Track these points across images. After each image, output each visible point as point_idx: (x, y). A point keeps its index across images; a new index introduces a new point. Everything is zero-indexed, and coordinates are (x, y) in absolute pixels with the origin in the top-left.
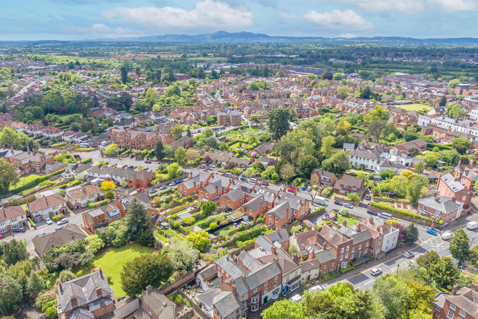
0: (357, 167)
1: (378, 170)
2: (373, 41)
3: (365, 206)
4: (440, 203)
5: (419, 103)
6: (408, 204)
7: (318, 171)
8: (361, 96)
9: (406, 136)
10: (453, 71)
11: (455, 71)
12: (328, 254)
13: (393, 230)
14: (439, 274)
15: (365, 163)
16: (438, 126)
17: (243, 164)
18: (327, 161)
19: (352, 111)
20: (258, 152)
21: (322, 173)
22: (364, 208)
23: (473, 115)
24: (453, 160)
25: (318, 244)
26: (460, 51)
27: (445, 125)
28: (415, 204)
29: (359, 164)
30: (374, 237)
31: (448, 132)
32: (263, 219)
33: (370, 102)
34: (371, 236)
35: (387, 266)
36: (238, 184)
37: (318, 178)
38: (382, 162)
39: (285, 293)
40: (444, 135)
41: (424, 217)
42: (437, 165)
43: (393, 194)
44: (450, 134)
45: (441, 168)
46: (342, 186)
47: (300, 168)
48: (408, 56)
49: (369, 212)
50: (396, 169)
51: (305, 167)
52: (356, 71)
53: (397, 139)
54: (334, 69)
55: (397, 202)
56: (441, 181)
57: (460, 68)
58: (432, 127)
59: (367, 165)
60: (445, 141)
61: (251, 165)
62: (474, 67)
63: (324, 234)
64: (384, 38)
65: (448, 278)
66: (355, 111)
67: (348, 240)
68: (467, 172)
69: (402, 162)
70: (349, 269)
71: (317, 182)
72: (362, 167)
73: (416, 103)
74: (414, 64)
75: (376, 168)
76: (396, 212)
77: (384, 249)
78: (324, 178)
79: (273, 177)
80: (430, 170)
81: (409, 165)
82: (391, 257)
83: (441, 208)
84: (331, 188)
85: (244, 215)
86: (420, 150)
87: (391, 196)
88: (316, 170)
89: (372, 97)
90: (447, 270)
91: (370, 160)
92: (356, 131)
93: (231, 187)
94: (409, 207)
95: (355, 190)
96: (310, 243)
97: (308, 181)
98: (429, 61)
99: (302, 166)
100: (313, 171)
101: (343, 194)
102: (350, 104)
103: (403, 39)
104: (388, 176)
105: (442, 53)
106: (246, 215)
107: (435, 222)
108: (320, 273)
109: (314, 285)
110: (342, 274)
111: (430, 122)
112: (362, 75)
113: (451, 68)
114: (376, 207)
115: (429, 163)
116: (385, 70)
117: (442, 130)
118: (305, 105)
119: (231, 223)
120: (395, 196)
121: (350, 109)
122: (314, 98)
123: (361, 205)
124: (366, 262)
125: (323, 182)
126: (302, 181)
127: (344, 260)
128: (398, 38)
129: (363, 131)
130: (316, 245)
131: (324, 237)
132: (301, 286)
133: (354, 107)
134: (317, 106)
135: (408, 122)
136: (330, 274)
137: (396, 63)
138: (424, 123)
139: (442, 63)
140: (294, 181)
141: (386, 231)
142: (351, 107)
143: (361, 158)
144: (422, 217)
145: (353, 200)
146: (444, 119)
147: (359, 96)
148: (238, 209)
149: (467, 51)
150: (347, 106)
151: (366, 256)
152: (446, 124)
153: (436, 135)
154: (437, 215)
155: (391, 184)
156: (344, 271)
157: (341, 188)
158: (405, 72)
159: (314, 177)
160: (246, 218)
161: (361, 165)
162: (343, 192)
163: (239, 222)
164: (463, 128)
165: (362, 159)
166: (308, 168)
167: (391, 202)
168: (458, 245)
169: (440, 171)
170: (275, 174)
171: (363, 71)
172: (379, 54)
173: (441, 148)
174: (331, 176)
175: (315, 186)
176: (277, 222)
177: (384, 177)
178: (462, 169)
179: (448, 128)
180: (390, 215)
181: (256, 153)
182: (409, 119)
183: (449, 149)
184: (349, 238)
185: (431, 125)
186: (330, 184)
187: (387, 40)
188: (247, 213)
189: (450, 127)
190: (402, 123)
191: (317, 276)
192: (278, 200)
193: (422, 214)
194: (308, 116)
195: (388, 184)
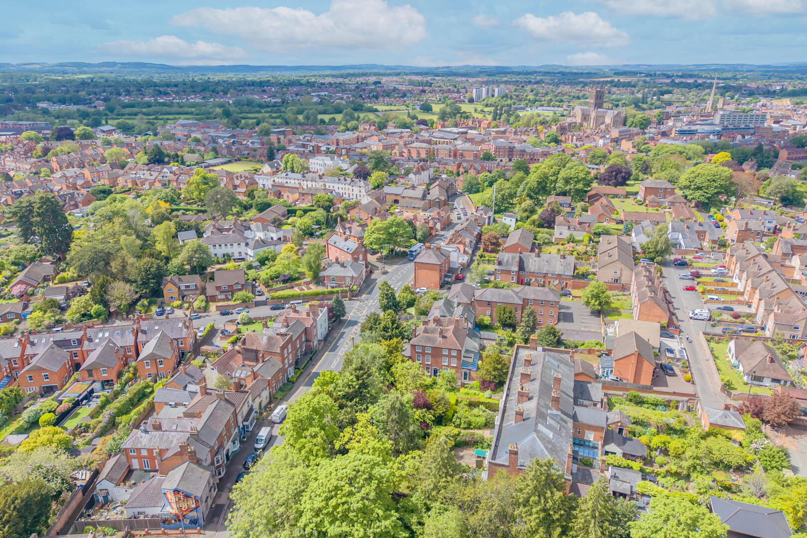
0: (220, 260)
1: (251, 256)
2: (102, 69)
3: (264, 303)
4: (346, 267)
5: (240, 160)
6: (310, 282)
7: (171, 279)
8: (149, 160)
9: (257, 205)
10: (250, 112)
11: (253, 113)
12: (270, 365)
13: (322, 311)
14: (387, 332)
15: (228, 250)
16: (286, 185)
17: (9, 313)
18: (175, 262)
19: (152, 184)
20: (27, 284)
21: (180, 280)
22: (263, 307)
23: (313, 166)
24: (327, 220)
25: (246, 362)
26: (245, 84)
27: (293, 183)
28: (318, 279)
29: (220, 255)
30: (308, 325)
31: (300, 190)
32: (131, 375)
33: (171, 167)
34: (304, 325)
35: (333, 353)
36: (44, 341)
37: (175, 290)
38: (252, 243)
39: (244, 437)
40: (296, 196)
41: (337, 289)
42: (314, 231)
43: (286, 278)
44: (304, 192)
45: (318, 233)
46: (218, 288)
47: (139, 283)
48: (177, 93)
49: (273, 309)
50: (272, 247)
51: (149, 279)
52: (104, 122)
53: (245, 213)
54: (57, 121)
55: (297, 285)
56: (329, 246)
57: (257, 109)
58: (279, 189)
59: (233, 253)
60: (302, 203)
61: (30, 309)
62: (274, 106)
63: (253, 344)
64: (119, 65)
65: (397, 331)
66: (158, 185)
67: (288, 337)
68: (350, 228)
69: (272, 238)
70: (298, 374)
71: (176, 295)
72: (226, 257)
73: (236, 160)
74: (193, 105)
75: (246, 254)
76: (305, 295)
77: (320, 337)
78: (187, 287)
79: (95, 314)
80: (308, 239)
81: (282, 239)
82: (330, 343)
83: (350, 272)
84: (202, 297)
85: (92, 384)
86: (282, 219)
87: (285, 281)
88: (169, 278)
89: (169, 160)
90: (393, 324)
91: (235, 245)
92: (180, 213)
93: (29, 351)
94: (312, 286)
95: (240, 287)
96: (236, 366)
97: (160, 300)
98: (212, 100)
99: (142, 279)
100: (164, 281)
101: (223, 300)
102: (144, 174)
103: (153, 66)
104: (267, 259)
105: (225, 88)
106: (94, 382)
107: (350, 289)
108: (270, 393)
109: (272, 410)
110: (293, 383)
111: (274, 181)
112: (120, 128)
113: (246, 108)
114: (278, 298)
115: (305, 230)
116: (154, 117)
117: (293, 189)
118: (57, 188)
119: (77, 404)
120: (289, 280)
121: (147, 183)
122: (68, 175)
123: (258, 304)
124: (311, 359)
125: (186, 293)
126: (150, 303)
127: (290, 366)
128: (144, 65)
129: (192, 210)
130: (243, 366)
131: (254, 348)
132: (257, 419)
133: (153, 177)
134: (82, 186)
135: (247, 187)
136: (281, 390)
137: (163, 104)
138: (264, 185)
139: (231, 102)
140: (138, 307)
141: (316, 314)
142: (147, 180)
143: (220, 246)
144: (335, 290)
145: (244, 301)
146: (287, 175)
147: (147, 162)
148: (70, 381)
149: (253, 84)
150: (140, 178)
151: (305, 354)
152: (293, 181)
153: (288, 197)
154: (348, 280)
155: (278, 267)
156: (295, 379)
157: (217, 293)
158: (187, 119)
159: (169, 290)
160: (97, 386)
161: (224, 256)
162: (223, 297)
163: (89, 396)
164: (314, 183)
165: (223, 245)
166: (153, 279)
167: (290, 288)
168: (387, 299)
169: (318, 237)
170: (95, 308)
171: (119, 121)
172: (128, 93)
173: (305, 211)
174: (195, 280)
175: (177, 303)
176: (162, 366)
177: (263, 262)
178: (344, 228)
179: (298, 186)
180: (301, 301)
181: (24, 286)
182: (247, 181)
183: (314, 210)
184: (286, 335)
185: (277, 186)
186: (198, 292)
187: (126, 67)
188: (95, 378)
189: (300, 184)
190: (239, 190)
191: (268, 400)
192: (144, 336)
193: (333, 287)
194: (76, 206)
195: (273, 269)
